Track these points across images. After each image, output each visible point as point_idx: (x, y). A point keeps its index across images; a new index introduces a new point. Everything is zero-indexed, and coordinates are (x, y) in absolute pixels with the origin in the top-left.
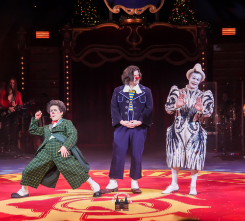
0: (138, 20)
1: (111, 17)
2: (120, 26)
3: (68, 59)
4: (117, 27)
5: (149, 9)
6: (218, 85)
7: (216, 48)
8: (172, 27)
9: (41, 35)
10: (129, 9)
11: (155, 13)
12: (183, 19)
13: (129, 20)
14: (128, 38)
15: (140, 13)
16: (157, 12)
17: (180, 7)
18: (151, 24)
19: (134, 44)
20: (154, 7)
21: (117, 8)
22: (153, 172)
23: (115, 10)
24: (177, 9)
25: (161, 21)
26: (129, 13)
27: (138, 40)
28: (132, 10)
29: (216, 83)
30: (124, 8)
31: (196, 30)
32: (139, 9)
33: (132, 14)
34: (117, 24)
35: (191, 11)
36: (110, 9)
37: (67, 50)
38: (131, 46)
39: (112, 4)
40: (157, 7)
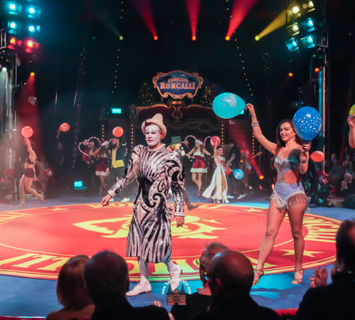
0: (180, 102)
1: (162, 100)
2: (168, 106)
3: (133, 127)
4: (166, 106)
5: (187, 96)
7: (230, 122)
8: (202, 107)
9: (117, 111)
10: (174, 95)
11: (191, 99)
13: (174, 103)
14: (173, 114)
15: (182, 98)
16: (193, 98)
17: (208, 95)
18: (188, 105)
19: (177, 118)
20: (190, 94)
23: (165, 95)
24: (206, 96)
25: (195, 103)
26: (174, 98)
27: (180, 115)
28: (176, 96)
30: (171, 94)
32: (180, 96)
33: (176, 99)
36: (162, 95)
37: (132, 121)
38: (175, 119)
39: (163, 91)
40: (193, 94)
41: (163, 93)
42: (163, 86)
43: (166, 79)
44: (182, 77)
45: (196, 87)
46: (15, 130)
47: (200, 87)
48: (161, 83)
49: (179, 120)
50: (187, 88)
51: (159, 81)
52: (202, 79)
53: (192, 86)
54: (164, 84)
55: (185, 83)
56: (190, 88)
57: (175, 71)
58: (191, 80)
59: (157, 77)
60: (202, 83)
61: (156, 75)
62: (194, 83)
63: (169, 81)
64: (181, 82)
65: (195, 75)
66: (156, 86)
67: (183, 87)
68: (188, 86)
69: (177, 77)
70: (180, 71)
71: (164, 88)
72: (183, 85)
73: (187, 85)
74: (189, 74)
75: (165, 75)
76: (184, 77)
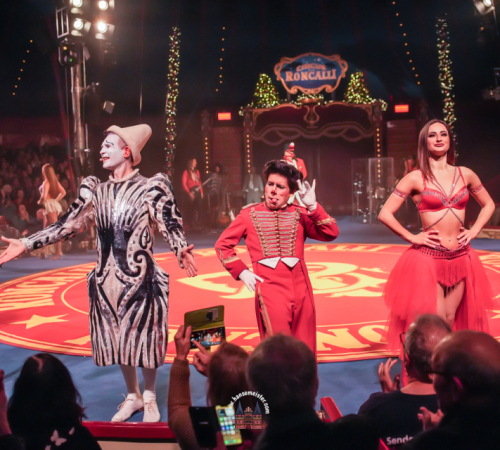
1: (289, 97)
3: (249, 138)
4: (295, 107)
7: (389, 125)
9: (224, 116)
10: (306, 89)
11: (331, 93)
13: (307, 100)
14: (306, 117)
15: (317, 93)
16: (333, 92)
18: (327, 103)
20: (330, 87)
21: (294, 89)
22: (336, 246)
23: (293, 91)
27: (315, 119)
28: (309, 91)
29: (392, 159)
30: (302, 89)
32: (315, 89)
34: (295, 104)
36: (288, 90)
37: (248, 130)
38: (309, 125)
39: (290, 85)
40: (333, 87)
41: (290, 87)
42: (289, 77)
43: (293, 67)
44: (317, 62)
46: (87, 150)
47: (343, 75)
48: (287, 73)
49: (315, 124)
50: (324, 78)
51: (284, 70)
52: (346, 64)
53: (331, 75)
54: (291, 73)
55: (321, 71)
56: (329, 77)
57: (307, 55)
58: (330, 66)
59: (281, 65)
60: (345, 70)
62: (334, 71)
63: (298, 69)
64: (317, 70)
65: (336, 58)
66: (279, 77)
67: (319, 77)
68: (326, 75)
69: (310, 62)
70: (313, 54)
71: (291, 79)
72: (318, 73)
73: (324, 73)
74: (327, 58)
75: (291, 60)
76: (319, 63)
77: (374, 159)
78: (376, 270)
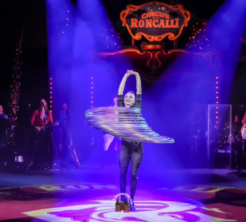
0: (158, 46)
2: (141, 51)
3: (93, 81)
4: (139, 52)
5: (168, 36)
6: (233, 107)
8: (188, 53)
10: (150, 36)
11: (173, 41)
12: (200, 46)
13: (150, 47)
14: (148, 62)
15: (160, 40)
16: (175, 40)
18: (169, 50)
20: (172, 35)
21: (139, 35)
23: (137, 37)
24: (194, 37)
25: (179, 47)
26: (150, 40)
27: (158, 63)
28: (152, 37)
29: (231, 106)
30: (145, 35)
31: (211, 56)
32: (159, 37)
33: (152, 41)
34: (139, 50)
35: (207, 39)
36: (133, 36)
38: (151, 70)
39: (135, 31)
40: (176, 35)
41: (134, 34)
42: (134, 23)
43: (138, 14)
44: (161, 11)
45: (180, 25)
47: (185, 24)
48: (132, 20)
49: (157, 70)
50: (167, 26)
51: (129, 17)
52: (188, 13)
54: (136, 20)
55: (165, 19)
56: (172, 26)
58: (173, 15)
59: (127, 12)
60: (188, 19)
61: (125, 8)
62: (177, 20)
63: (143, 16)
64: (161, 18)
65: (180, 9)
66: (124, 23)
67: (162, 25)
68: (170, 23)
70: (157, 3)
71: (136, 26)
72: (162, 21)
73: (167, 22)
74: (170, 7)
75: (137, 8)
76: (163, 12)
77: (213, 105)
78: (216, 210)
